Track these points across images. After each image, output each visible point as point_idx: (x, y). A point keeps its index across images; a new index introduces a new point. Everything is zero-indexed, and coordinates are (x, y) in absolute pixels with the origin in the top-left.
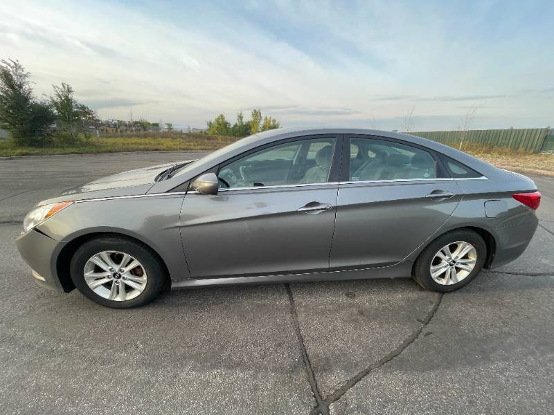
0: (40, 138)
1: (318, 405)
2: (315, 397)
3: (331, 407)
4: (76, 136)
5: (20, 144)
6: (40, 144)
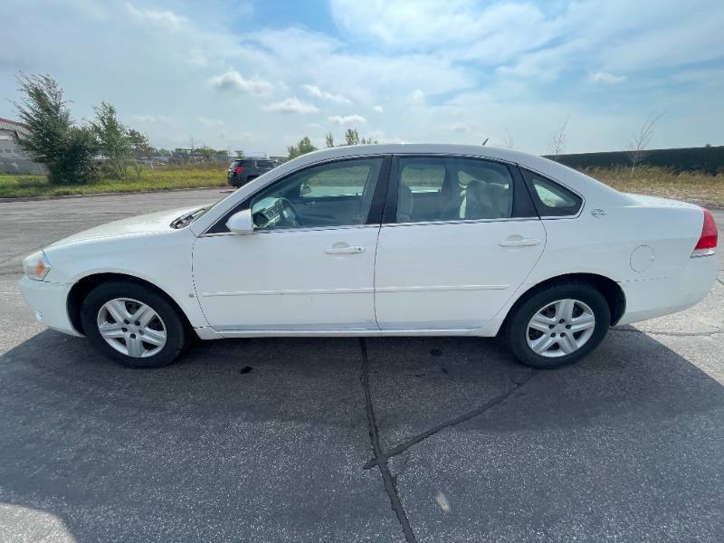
0: (83, 173)
1: (376, 458)
2: (374, 450)
3: (391, 460)
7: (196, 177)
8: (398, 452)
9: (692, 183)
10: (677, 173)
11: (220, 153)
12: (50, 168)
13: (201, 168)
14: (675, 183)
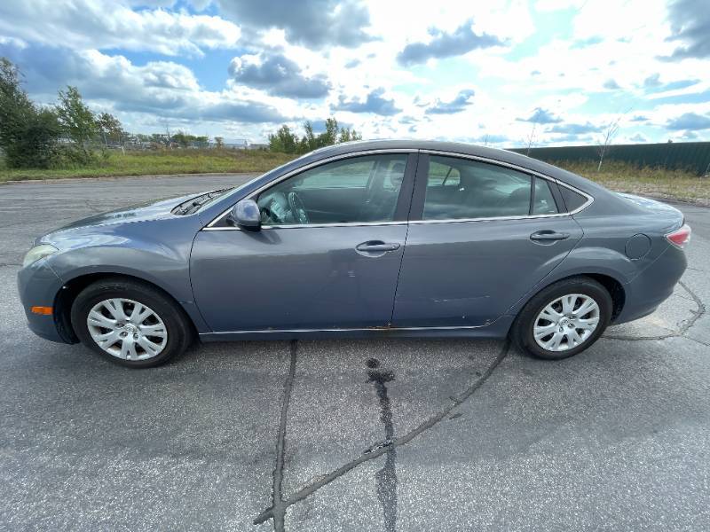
0: (44, 157)
1: (273, 507)
2: (273, 496)
3: (289, 510)
4: (91, 154)
5: (16, 165)
6: (43, 165)
7: (168, 163)
8: (301, 497)
9: (654, 177)
10: (640, 168)
11: (200, 139)
12: (8, 151)
13: (176, 154)
14: (638, 177)
